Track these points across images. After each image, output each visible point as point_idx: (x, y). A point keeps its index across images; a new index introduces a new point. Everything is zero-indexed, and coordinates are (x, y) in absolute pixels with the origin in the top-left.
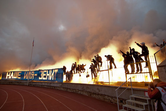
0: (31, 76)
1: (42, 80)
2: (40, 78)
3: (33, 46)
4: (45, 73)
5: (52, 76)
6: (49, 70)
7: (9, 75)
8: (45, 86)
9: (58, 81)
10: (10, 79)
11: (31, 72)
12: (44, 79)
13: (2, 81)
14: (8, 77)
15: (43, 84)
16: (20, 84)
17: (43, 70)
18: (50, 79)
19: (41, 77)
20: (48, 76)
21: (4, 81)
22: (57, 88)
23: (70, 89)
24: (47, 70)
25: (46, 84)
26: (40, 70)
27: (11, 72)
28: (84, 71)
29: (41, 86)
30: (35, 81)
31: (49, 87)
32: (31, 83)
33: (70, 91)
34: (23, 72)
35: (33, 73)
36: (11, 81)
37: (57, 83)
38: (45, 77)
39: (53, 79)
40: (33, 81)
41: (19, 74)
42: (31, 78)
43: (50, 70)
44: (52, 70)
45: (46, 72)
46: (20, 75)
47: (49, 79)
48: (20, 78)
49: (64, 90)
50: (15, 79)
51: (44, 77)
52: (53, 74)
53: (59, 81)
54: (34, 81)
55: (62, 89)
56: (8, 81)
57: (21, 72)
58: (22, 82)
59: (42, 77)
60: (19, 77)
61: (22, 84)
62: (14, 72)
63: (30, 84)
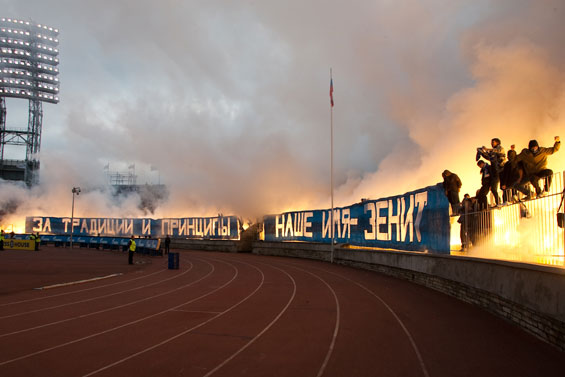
0: (342, 225)
1: (375, 243)
2: (368, 236)
3: (332, 104)
4: (384, 213)
5: (408, 226)
6: (394, 199)
7: (282, 226)
8: (384, 270)
9: (429, 248)
10: (285, 238)
11: (341, 209)
12: (382, 237)
13: (266, 245)
14: (280, 230)
15: (376, 259)
16: (313, 257)
17: (374, 202)
18: (403, 240)
19: (370, 231)
20: (394, 225)
21: (270, 245)
22: (422, 280)
23: (466, 288)
24: (387, 199)
25: (385, 260)
26: (365, 202)
27: (286, 215)
28: (542, 187)
29: (369, 268)
30: (355, 247)
31: (395, 274)
32: (340, 256)
33: (469, 301)
34: (317, 213)
35: (346, 216)
36: (287, 246)
37: (426, 256)
38: (383, 228)
39: (411, 240)
40: (348, 245)
41: (309, 220)
42: (343, 236)
43: (400, 197)
44: (407, 196)
45: (387, 209)
46: (310, 225)
47: (398, 240)
48: (310, 235)
49: (443, 290)
50: (299, 238)
51: (381, 232)
52: (410, 217)
53: (434, 247)
54: (351, 247)
55: (437, 285)
56: (280, 245)
57: (311, 215)
58: (317, 248)
59: (374, 230)
60: (308, 230)
61: (317, 257)
62: (292, 214)
63: (338, 259)
